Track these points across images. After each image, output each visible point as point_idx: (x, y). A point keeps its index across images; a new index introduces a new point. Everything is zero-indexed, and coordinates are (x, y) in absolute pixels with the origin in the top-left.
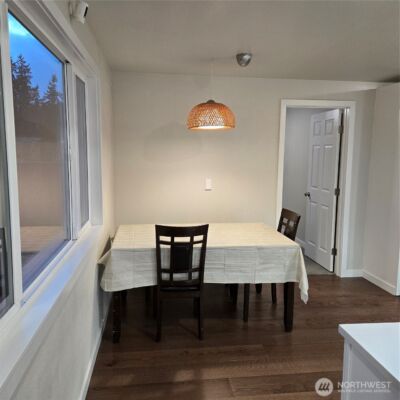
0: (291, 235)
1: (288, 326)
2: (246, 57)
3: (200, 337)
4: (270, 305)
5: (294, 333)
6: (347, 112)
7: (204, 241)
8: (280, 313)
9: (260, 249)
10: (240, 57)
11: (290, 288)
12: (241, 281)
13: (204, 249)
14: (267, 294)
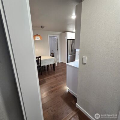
0: (53, 56)
1: (54, 70)
2: (43, 27)
3: (42, 74)
4: (50, 68)
5: (55, 71)
6: (58, 37)
7: (41, 59)
8: (53, 69)
9: (49, 59)
10: (42, 27)
11: (54, 65)
12: (46, 65)
13: (41, 60)
14: (50, 66)
